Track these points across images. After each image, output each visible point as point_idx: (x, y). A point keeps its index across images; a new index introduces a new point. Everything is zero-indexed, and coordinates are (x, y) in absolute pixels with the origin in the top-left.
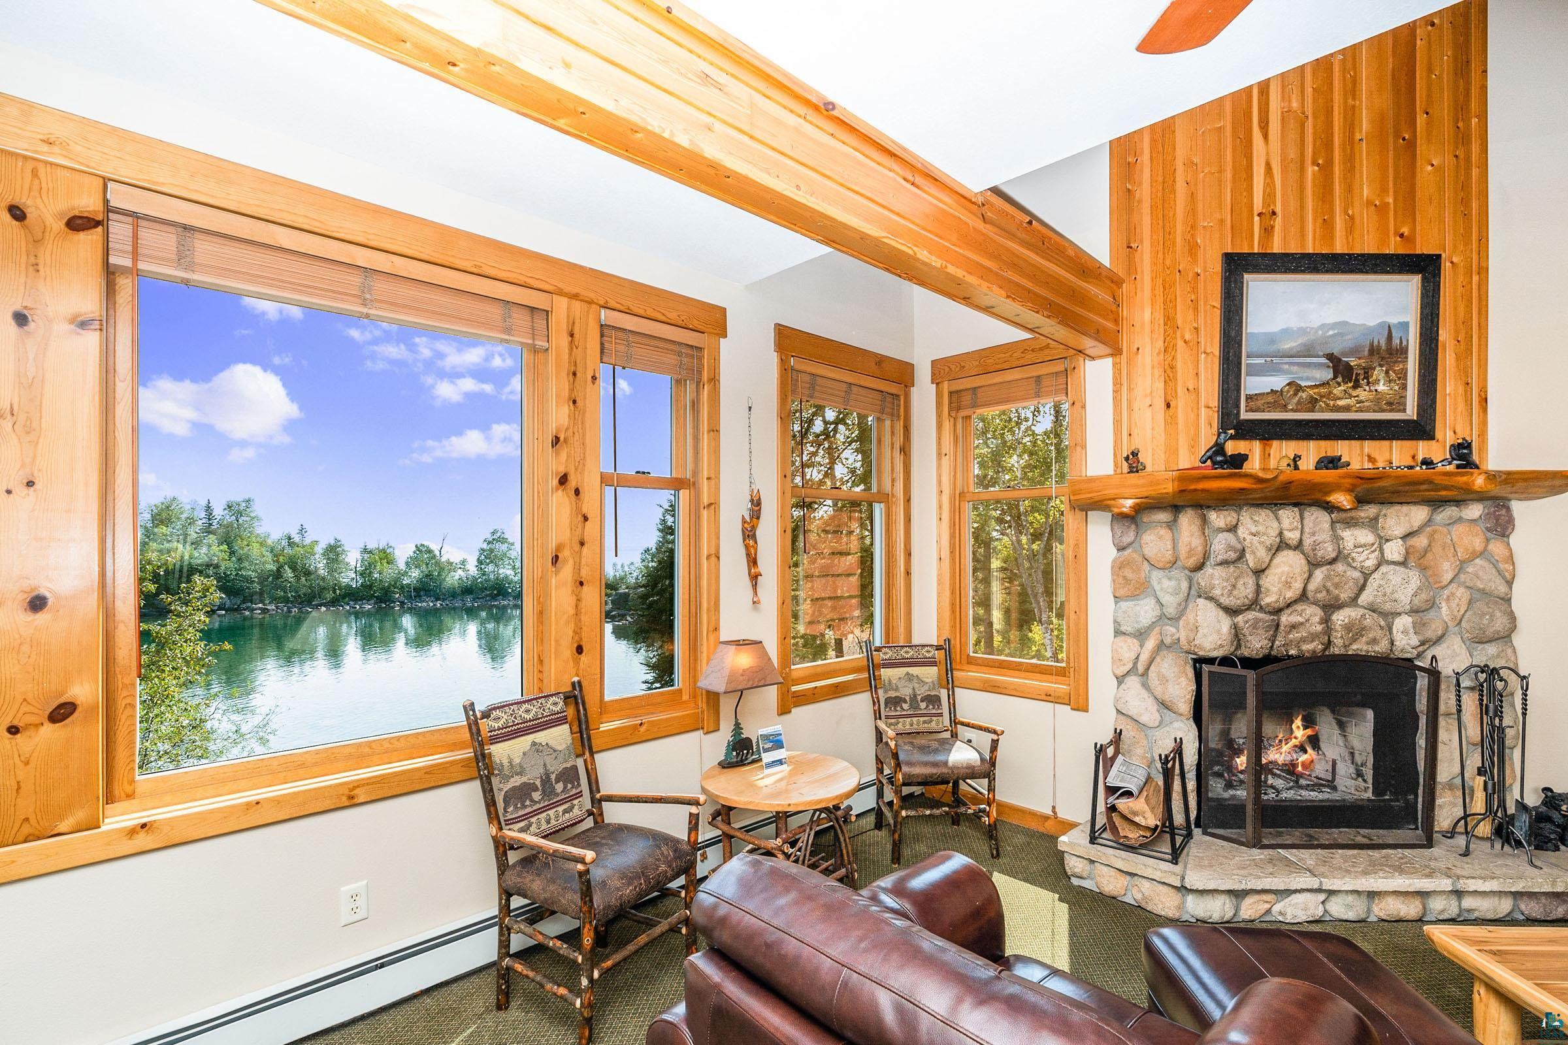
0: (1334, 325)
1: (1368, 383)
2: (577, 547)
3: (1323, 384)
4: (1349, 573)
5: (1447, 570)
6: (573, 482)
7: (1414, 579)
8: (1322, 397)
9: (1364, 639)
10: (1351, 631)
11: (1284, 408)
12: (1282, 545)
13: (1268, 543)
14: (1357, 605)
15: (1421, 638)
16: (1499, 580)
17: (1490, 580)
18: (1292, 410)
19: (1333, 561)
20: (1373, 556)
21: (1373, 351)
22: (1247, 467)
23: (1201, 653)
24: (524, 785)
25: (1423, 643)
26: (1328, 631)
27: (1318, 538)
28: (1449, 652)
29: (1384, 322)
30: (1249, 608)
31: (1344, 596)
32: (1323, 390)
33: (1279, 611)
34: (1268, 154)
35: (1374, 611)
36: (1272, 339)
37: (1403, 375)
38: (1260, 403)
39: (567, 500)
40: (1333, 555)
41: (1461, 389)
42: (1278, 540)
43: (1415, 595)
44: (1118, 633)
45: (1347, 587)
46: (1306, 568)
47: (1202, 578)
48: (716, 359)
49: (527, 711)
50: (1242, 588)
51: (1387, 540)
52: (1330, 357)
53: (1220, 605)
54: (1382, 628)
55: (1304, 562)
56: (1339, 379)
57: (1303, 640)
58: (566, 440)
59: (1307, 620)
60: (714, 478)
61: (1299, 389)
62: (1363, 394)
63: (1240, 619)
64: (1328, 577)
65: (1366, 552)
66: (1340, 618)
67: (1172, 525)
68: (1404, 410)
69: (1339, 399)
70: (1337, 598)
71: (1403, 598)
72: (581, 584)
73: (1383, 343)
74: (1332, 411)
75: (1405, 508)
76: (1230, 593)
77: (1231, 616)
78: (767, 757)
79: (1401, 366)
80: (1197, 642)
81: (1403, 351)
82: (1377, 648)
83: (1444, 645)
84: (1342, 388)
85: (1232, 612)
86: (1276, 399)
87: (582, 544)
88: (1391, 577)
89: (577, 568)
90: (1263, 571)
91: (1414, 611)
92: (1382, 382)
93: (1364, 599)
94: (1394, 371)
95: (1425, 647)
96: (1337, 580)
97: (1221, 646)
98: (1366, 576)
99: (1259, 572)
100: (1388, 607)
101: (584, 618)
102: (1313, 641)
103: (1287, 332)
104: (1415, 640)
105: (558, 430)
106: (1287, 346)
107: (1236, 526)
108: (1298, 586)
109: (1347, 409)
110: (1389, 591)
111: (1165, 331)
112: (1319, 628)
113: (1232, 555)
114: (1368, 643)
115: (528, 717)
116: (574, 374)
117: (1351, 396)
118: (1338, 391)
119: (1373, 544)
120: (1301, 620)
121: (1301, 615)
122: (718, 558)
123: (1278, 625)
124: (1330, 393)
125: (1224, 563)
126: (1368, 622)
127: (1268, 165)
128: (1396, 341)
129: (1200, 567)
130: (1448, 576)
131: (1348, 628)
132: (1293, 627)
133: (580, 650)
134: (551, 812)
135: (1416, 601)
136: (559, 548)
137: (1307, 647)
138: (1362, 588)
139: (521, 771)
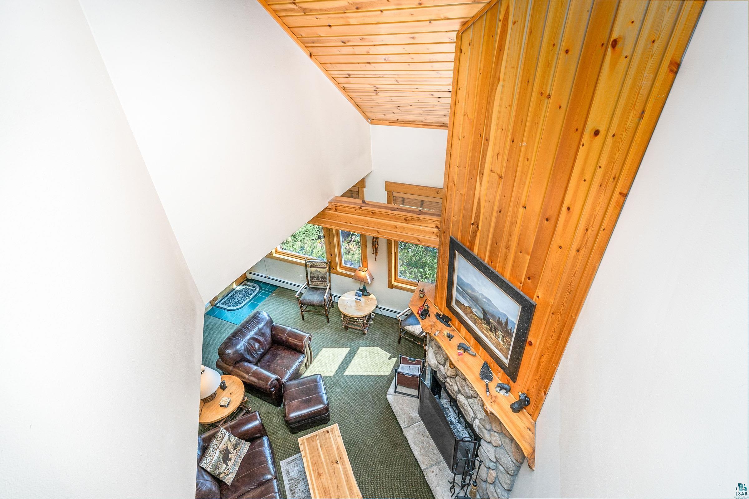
1: (495, 334)
8: (479, 323)
11: (466, 315)
18: (469, 318)
21: (499, 323)
29: (506, 315)
34: (480, 193)
36: (465, 284)
37: (509, 344)
48: (363, 195)
52: (483, 310)
56: (485, 322)
61: (472, 312)
69: (484, 329)
72: (330, 243)
73: (504, 322)
79: (509, 340)
84: (486, 326)
87: (330, 235)
89: (329, 240)
94: (506, 339)
101: (332, 250)
103: (470, 286)
106: (469, 292)
115: (316, 265)
124: (482, 324)
127: (479, 199)
128: (509, 327)
133: (331, 255)
134: (318, 283)
136: (325, 235)
139: (313, 274)
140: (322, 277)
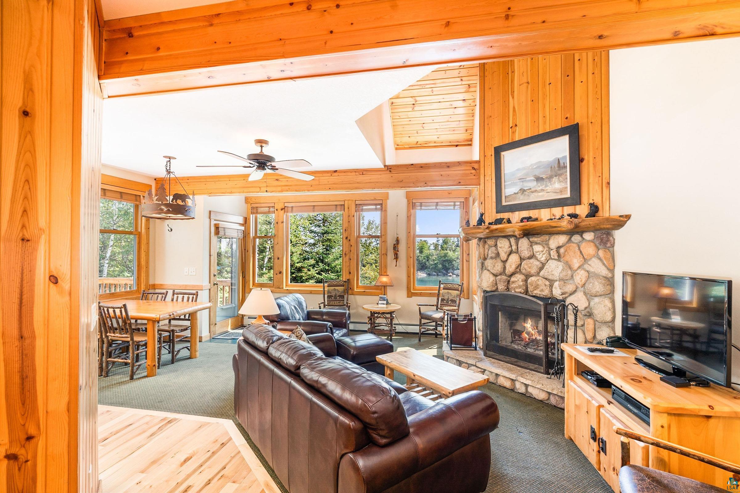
1: (552, 184)
4: (534, 263)
5: (577, 262)
6: (348, 239)
7: (560, 265)
8: (533, 192)
9: (539, 289)
10: (532, 286)
11: (519, 199)
12: (511, 253)
13: (505, 250)
14: (539, 276)
15: (562, 291)
16: (603, 268)
17: (598, 268)
18: (522, 199)
19: (530, 258)
20: (545, 256)
21: (552, 170)
23: (485, 289)
24: (331, 295)
25: (564, 293)
26: (526, 285)
27: (522, 249)
29: (556, 158)
30: (501, 274)
31: (533, 271)
32: (534, 190)
33: (510, 276)
34: (514, 103)
35: (546, 279)
36: (513, 173)
37: (567, 178)
38: (510, 198)
39: (347, 242)
40: (528, 256)
41: (596, 179)
42: (510, 249)
43: (561, 273)
45: (534, 268)
46: (519, 260)
47: (486, 263)
48: (386, 206)
49: (335, 283)
50: (497, 267)
51: (552, 250)
52: (535, 176)
53: (491, 273)
54: (547, 285)
55: (518, 257)
56: (540, 185)
57: (517, 287)
58: (347, 230)
60: (385, 235)
61: (524, 191)
62: (549, 189)
63: (497, 278)
64: (527, 264)
65: (541, 254)
66: (529, 281)
70: (530, 272)
71: (556, 273)
72: (350, 260)
73: (556, 167)
75: (557, 236)
76: (494, 269)
77: (494, 277)
79: (564, 175)
80: (483, 285)
82: (543, 294)
83: (574, 295)
85: (495, 275)
86: (515, 196)
87: (350, 251)
88: (551, 265)
89: (350, 256)
90: (506, 261)
91: (560, 280)
92: (558, 183)
93: (542, 273)
94: (562, 177)
95: (566, 295)
96: (530, 265)
98: (543, 265)
100: (550, 277)
101: (351, 267)
102: (520, 288)
103: (519, 170)
104: (559, 292)
105: (346, 228)
106: (519, 175)
110: (550, 270)
112: (521, 283)
113: (493, 255)
114: (540, 291)
116: (349, 216)
117: (544, 191)
118: (540, 189)
119: (544, 251)
120: (516, 280)
121: (516, 278)
122: (386, 255)
123: (509, 281)
124: (537, 190)
125: (492, 258)
126: (540, 282)
127: (514, 108)
128: (562, 165)
129: (485, 259)
130: (578, 265)
132: (513, 282)
134: (335, 302)
135: (561, 276)
136: (346, 251)
137: (517, 291)
138: (541, 269)
139: (331, 293)
140: (340, 296)
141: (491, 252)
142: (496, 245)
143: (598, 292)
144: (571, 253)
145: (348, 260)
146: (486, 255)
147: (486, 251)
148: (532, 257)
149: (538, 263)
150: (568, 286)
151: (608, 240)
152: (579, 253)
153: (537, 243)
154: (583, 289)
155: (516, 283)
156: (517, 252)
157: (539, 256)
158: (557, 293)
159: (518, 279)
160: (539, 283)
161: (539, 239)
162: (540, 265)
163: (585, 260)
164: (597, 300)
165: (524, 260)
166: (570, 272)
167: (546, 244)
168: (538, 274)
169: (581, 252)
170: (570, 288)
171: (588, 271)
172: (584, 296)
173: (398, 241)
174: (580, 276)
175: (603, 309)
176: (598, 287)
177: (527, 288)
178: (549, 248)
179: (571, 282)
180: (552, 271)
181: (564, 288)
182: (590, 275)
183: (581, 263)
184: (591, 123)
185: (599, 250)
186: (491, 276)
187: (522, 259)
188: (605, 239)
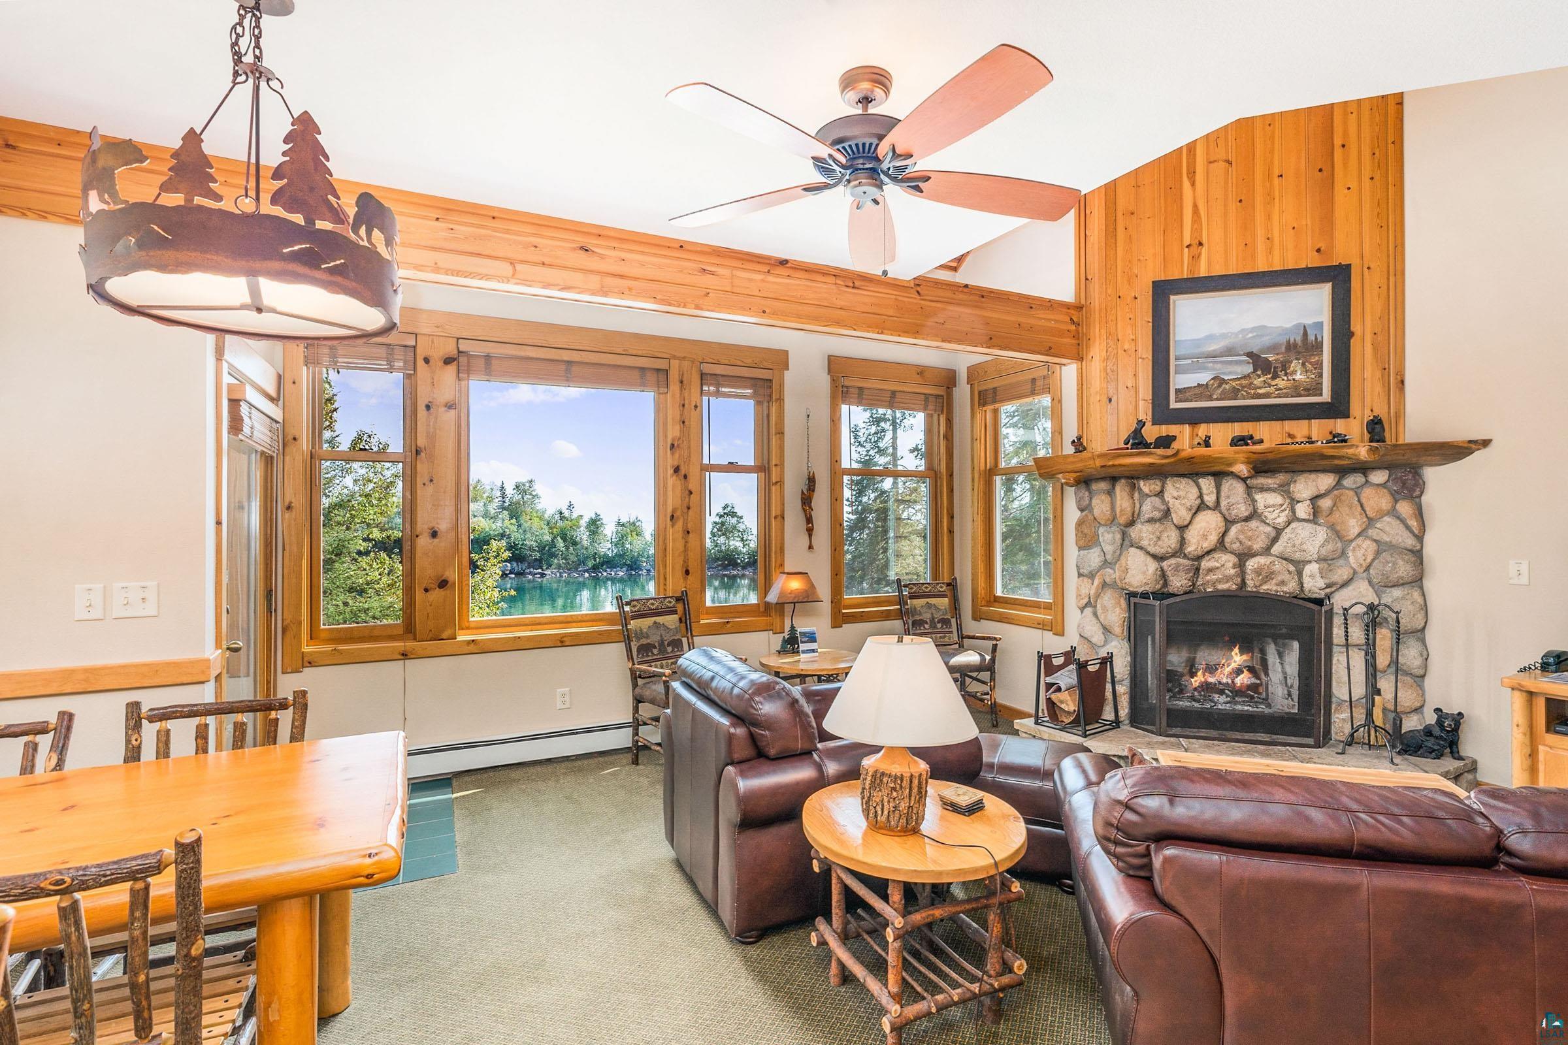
0: (1253, 330)
1: (1286, 374)
2: (686, 510)
3: (1244, 377)
4: (1261, 528)
5: (1353, 526)
6: (683, 471)
7: (1322, 533)
8: (1244, 387)
9: (1274, 581)
10: (1260, 574)
11: (1210, 398)
12: (1202, 507)
13: (1188, 504)
14: (1269, 554)
15: (1327, 581)
16: (1407, 534)
17: (1397, 534)
18: (1217, 399)
19: (1247, 519)
20: (1283, 514)
21: (1291, 347)
22: (1175, 445)
23: (1131, 589)
24: (648, 644)
25: (1328, 586)
26: (1243, 574)
27: (1232, 500)
28: (1355, 593)
29: (1300, 324)
30: (1173, 555)
31: (1257, 546)
32: (1244, 382)
33: (1199, 558)
34: (1194, 198)
35: (1285, 559)
36: (1197, 343)
37: (1319, 365)
38: (1188, 394)
39: (679, 482)
40: (1246, 514)
41: (1378, 374)
42: (1198, 501)
43: (1322, 546)
44: (1080, 575)
45: (1260, 539)
46: (1223, 524)
47: (1134, 532)
48: (781, 386)
49: (653, 604)
50: (1166, 540)
51: (1298, 502)
52: (1250, 355)
53: (1148, 553)
54: (1290, 572)
55: (1219, 518)
56: (1259, 373)
57: (1219, 581)
58: (678, 446)
59: (1223, 566)
60: (781, 465)
61: (1223, 381)
62: (1281, 383)
63: (1165, 564)
64: (1242, 531)
65: (1276, 512)
66: (1251, 564)
67: (1110, 493)
68: (1321, 395)
69: (1260, 388)
70: (1250, 548)
71: (1311, 548)
72: (688, 532)
73: (1299, 339)
74: (1253, 398)
75: (1313, 476)
76: (1156, 544)
77: (1158, 561)
78: (803, 647)
79: (1317, 358)
80: (1127, 581)
81: (1318, 346)
82: (1285, 588)
83: (1350, 588)
84: (1262, 379)
85: (1158, 558)
86: (1202, 391)
87: (689, 508)
88: (1300, 532)
89: (685, 523)
90: (1187, 526)
91: (1321, 560)
92: (1299, 372)
93: (1276, 549)
94: (1310, 363)
95: (1333, 589)
96: (1250, 534)
97: (1146, 584)
98: (1279, 532)
99: (1182, 529)
100: (1298, 556)
101: (691, 554)
102: (1228, 582)
103: (1211, 338)
104: (1321, 583)
105: (673, 439)
106: (1212, 349)
107: (1162, 491)
108: (1213, 539)
109: (1267, 396)
110: (1297, 543)
111: (1107, 343)
112: (1232, 572)
113: (1157, 514)
114: (1277, 585)
115: (652, 608)
116: (683, 405)
117: (1270, 386)
118: (1258, 382)
119: (1282, 505)
120: (1217, 565)
121: (1217, 561)
122: (783, 518)
123: (1198, 569)
124: (1252, 383)
125: (1151, 521)
126: (1277, 567)
127: (1195, 206)
128: (1311, 338)
129: (1131, 523)
130: (1355, 531)
131: (1258, 572)
132: (1210, 570)
133: (687, 572)
134: (664, 662)
135: (1324, 551)
136: (674, 511)
137: (1221, 587)
138: (1275, 540)
139: (644, 636)
140: (672, 644)
141: (1149, 508)
142: (1160, 494)
143: (1402, 578)
144: (1344, 509)
145: (680, 535)
146: (1136, 516)
147: (1138, 506)
148: (1254, 515)
149: (1269, 529)
150: (1340, 572)
151: (1416, 485)
152: (1359, 508)
153: (1263, 489)
154: (1365, 574)
155: (1218, 572)
156: (1217, 506)
157: (1270, 516)
158: (1314, 583)
159: (1225, 562)
160: (1274, 568)
161: (1270, 481)
162: (1273, 534)
163: (1371, 521)
164: (1397, 592)
165: (1233, 522)
166: (1339, 545)
167: (1284, 489)
168: (1267, 551)
169: (1362, 506)
170: (1341, 574)
171: (1375, 541)
172: (1371, 589)
173: (811, 481)
174: (1362, 551)
175: (1411, 608)
176: (1402, 570)
177: (1243, 580)
178: (1292, 499)
179: (1341, 562)
180: (1301, 544)
181: (1330, 575)
182: (1381, 548)
183: (1364, 526)
184: (1369, 268)
185: (1396, 501)
186: (1149, 560)
187: (1229, 522)
188: (1410, 483)
